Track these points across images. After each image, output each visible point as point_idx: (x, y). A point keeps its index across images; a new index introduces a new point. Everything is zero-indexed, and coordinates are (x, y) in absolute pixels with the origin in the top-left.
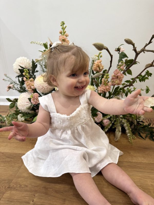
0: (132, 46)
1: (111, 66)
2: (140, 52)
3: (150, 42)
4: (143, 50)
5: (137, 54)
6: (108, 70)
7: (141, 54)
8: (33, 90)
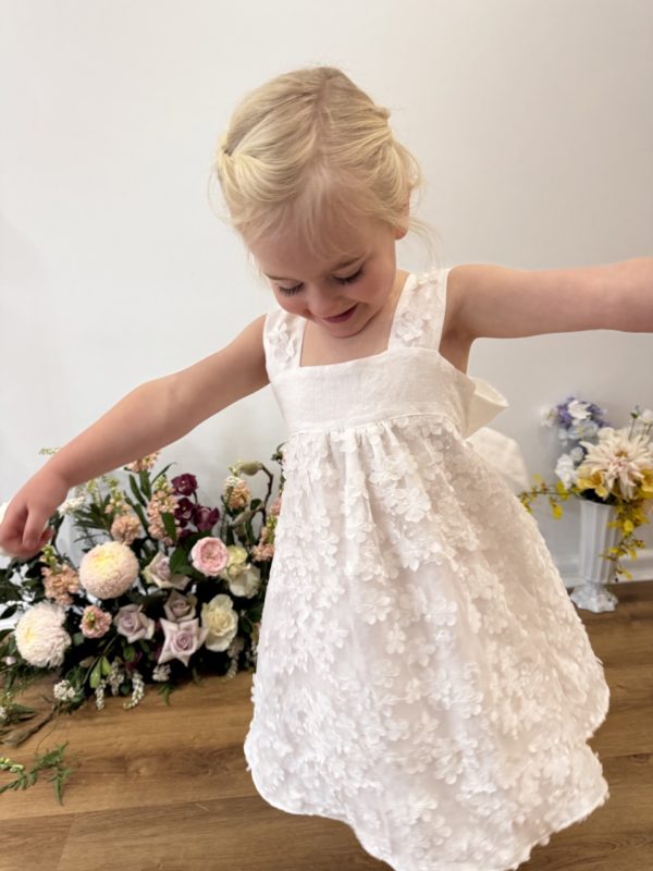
1: (270, 493)
6: (263, 499)
8: (71, 595)
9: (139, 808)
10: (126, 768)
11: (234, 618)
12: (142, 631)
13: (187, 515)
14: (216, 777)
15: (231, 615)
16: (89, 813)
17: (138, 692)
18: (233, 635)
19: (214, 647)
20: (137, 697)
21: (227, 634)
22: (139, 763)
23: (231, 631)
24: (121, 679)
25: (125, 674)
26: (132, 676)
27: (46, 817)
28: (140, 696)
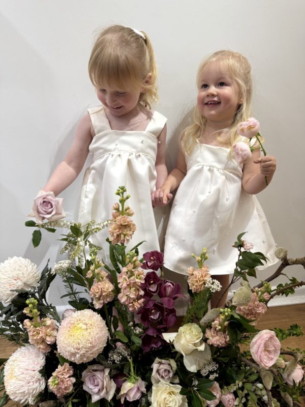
13: (153, 288)
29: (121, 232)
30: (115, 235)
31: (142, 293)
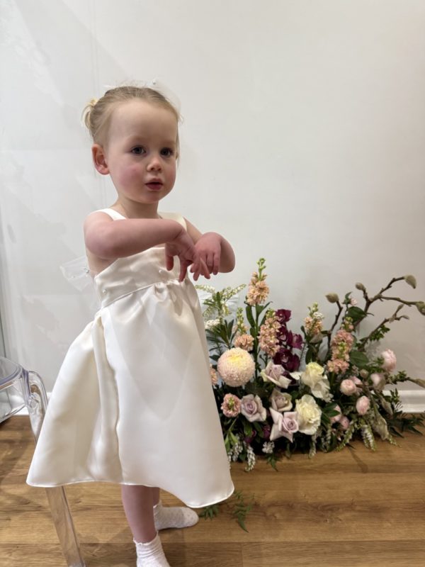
0: (362, 292)
2: (375, 299)
3: (389, 286)
4: (379, 297)
5: (369, 303)
7: (375, 302)
9: (286, 543)
10: (265, 513)
11: (319, 412)
12: (258, 415)
13: (284, 338)
14: (334, 525)
15: (317, 410)
16: (251, 543)
17: (252, 460)
18: (319, 424)
19: (307, 431)
20: (252, 464)
21: (315, 422)
22: (273, 510)
23: (317, 421)
24: (241, 449)
25: (243, 445)
26: (247, 448)
27: (220, 543)
28: (254, 463)
29: (259, 294)
30: (255, 296)
31: (278, 341)
